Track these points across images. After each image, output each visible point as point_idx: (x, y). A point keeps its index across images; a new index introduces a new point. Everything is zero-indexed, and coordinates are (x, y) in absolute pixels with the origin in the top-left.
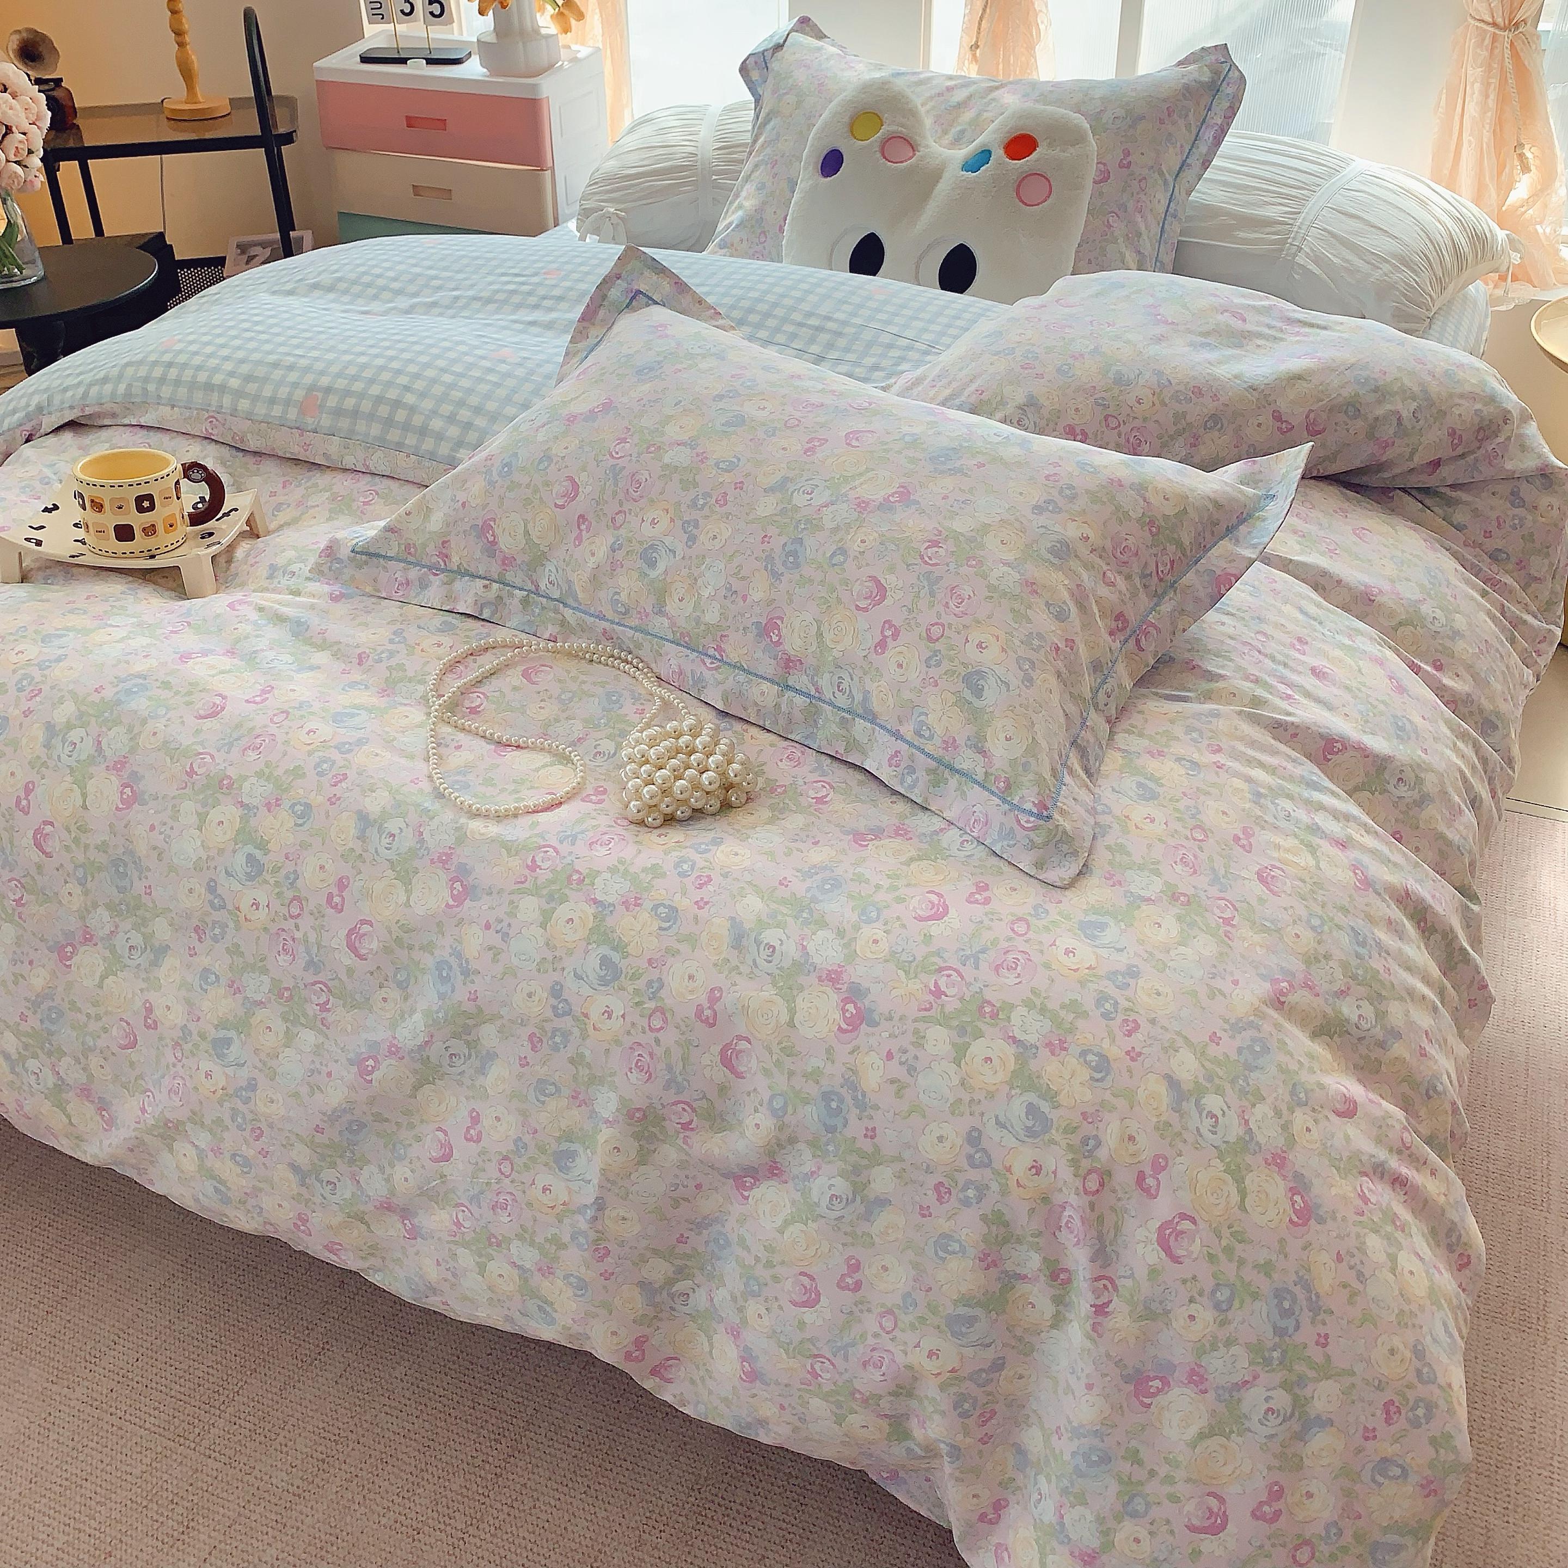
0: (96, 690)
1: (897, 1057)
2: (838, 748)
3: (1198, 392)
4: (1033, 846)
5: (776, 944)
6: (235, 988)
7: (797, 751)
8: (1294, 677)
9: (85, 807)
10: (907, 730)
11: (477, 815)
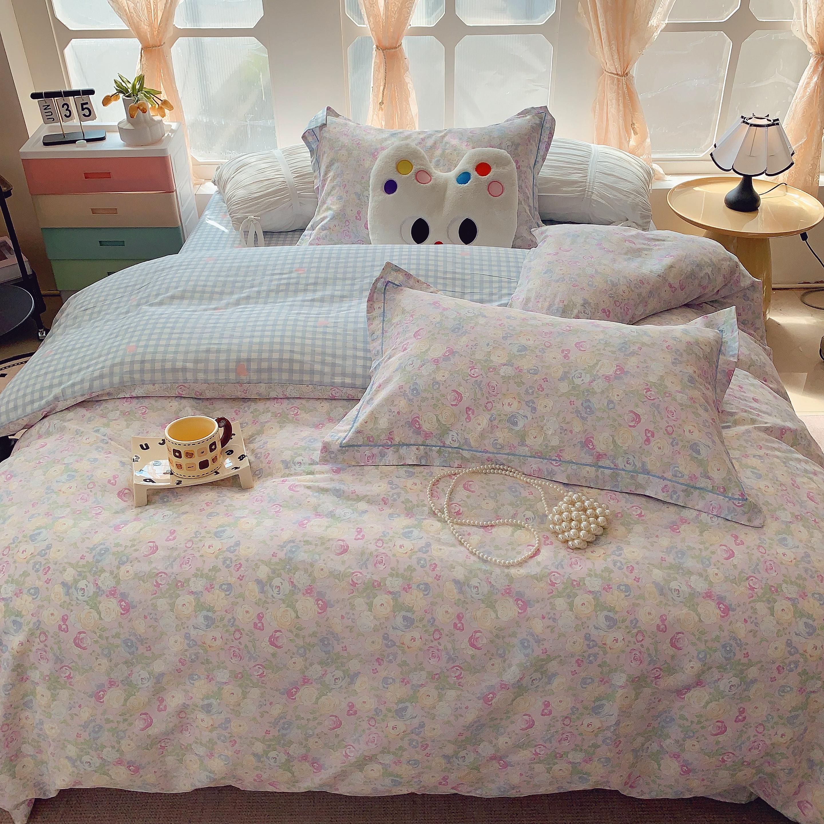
0: (273, 556)
1: (748, 620)
2: (633, 489)
3: (642, 282)
4: (745, 513)
5: (678, 588)
6: (404, 681)
7: (612, 494)
8: (751, 405)
9: (297, 617)
10: (669, 475)
11: (508, 567)
